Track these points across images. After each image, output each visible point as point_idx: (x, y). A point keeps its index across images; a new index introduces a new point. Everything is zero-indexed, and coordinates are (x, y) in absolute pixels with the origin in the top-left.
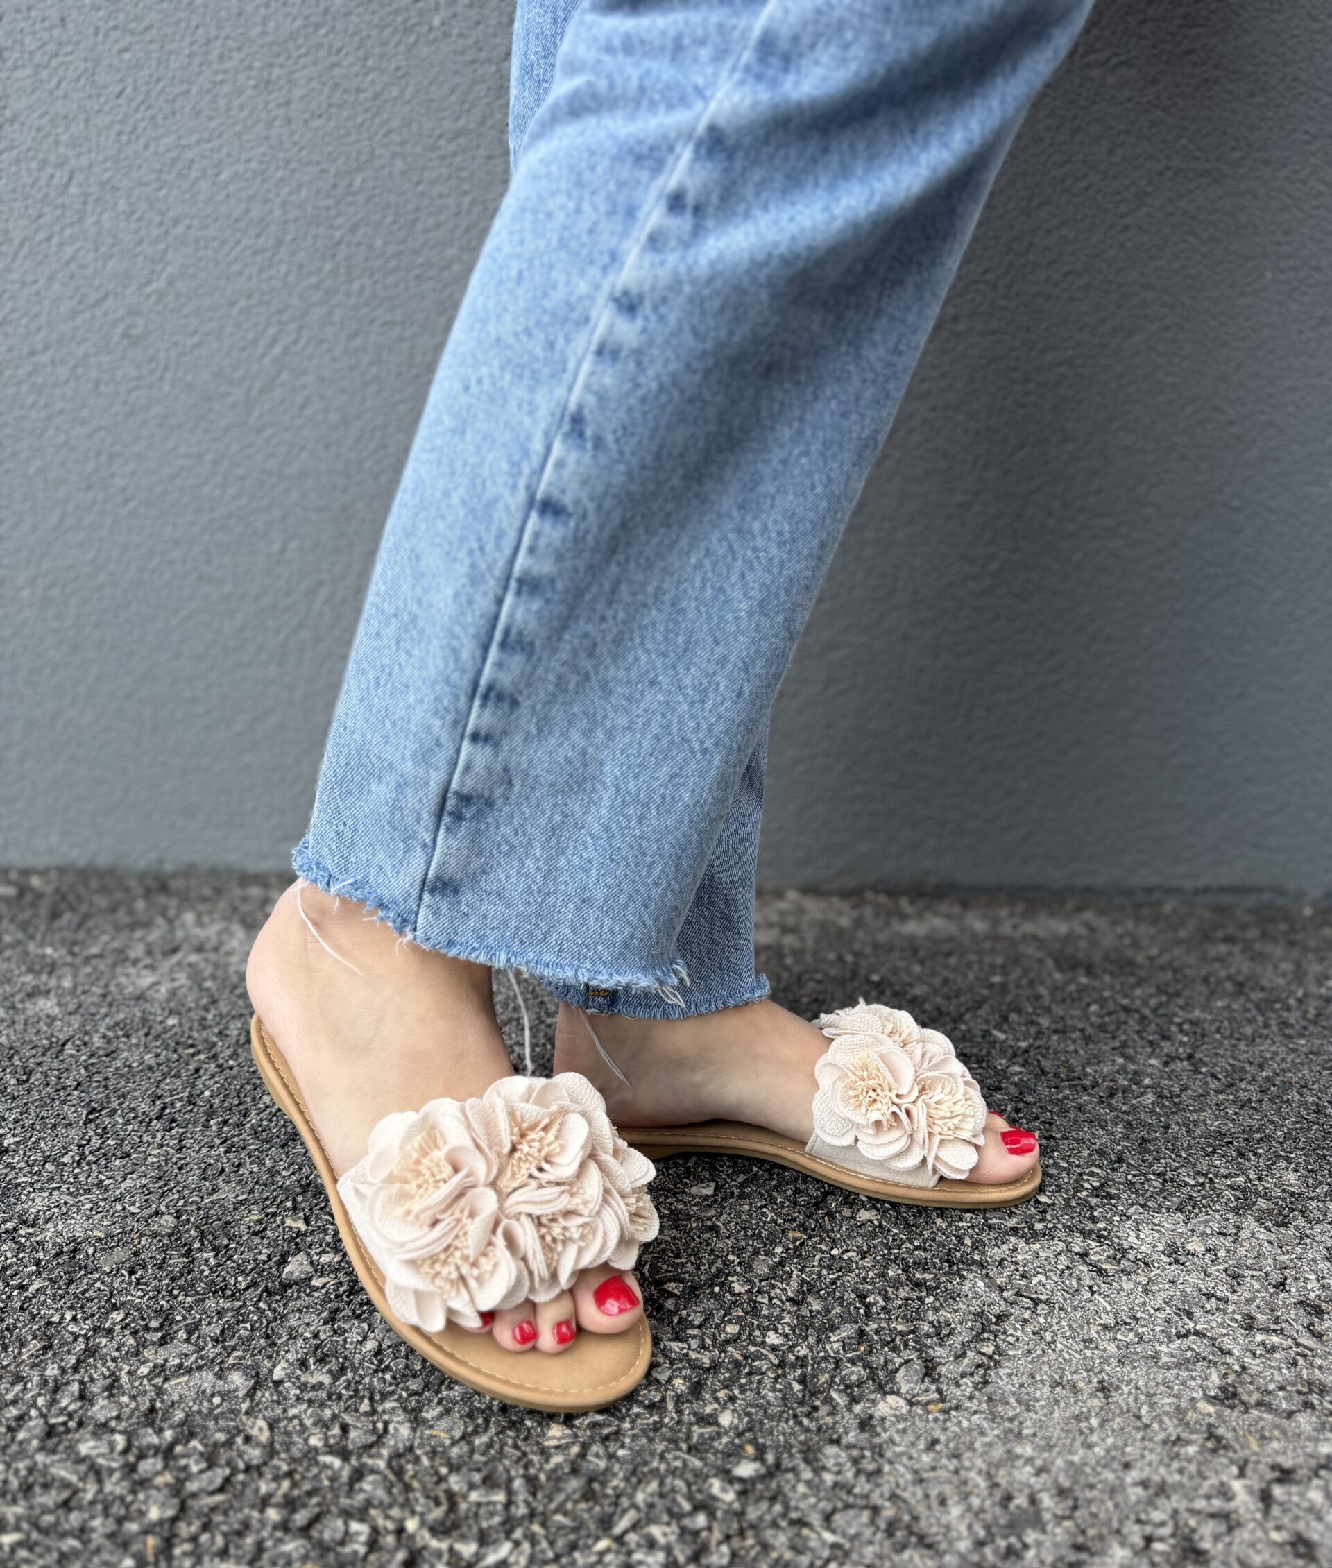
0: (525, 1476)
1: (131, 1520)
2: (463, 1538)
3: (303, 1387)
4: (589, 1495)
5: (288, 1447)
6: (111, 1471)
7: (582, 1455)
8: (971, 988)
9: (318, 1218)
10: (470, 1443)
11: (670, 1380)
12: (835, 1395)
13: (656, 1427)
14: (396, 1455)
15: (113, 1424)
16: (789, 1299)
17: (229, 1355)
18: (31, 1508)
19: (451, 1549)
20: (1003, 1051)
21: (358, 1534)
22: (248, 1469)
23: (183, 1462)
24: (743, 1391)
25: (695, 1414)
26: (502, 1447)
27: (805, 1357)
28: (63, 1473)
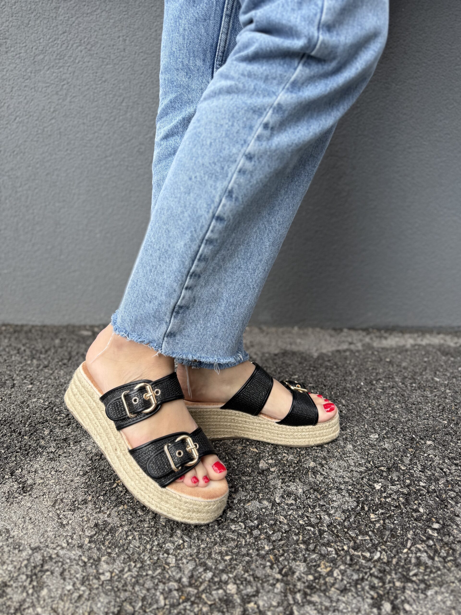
0: (371, 531)
1: (262, 550)
2: (363, 551)
3: (287, 504)
4: (393, 536)
5: (294, 524)
6: (246, 535)
7: (384, 523)
8: (420, 363)
9: (260, 448)
10: (349, 521)
11: (398, 499)
12: (450, 501)
13: (402, 513)
14: (328, 526)
15: (236, 519)
16: (420, 471)
17: (258, 495)
18: (227, 547)
19: (362, 555)
20: (441, 385)
21: (332, 551)
22: (286, 532)
23: (265, 531)
24: (422, 501)
25: (411, 509)
26: (359, 522)
27: (434, 489)
28: (231, 536)
